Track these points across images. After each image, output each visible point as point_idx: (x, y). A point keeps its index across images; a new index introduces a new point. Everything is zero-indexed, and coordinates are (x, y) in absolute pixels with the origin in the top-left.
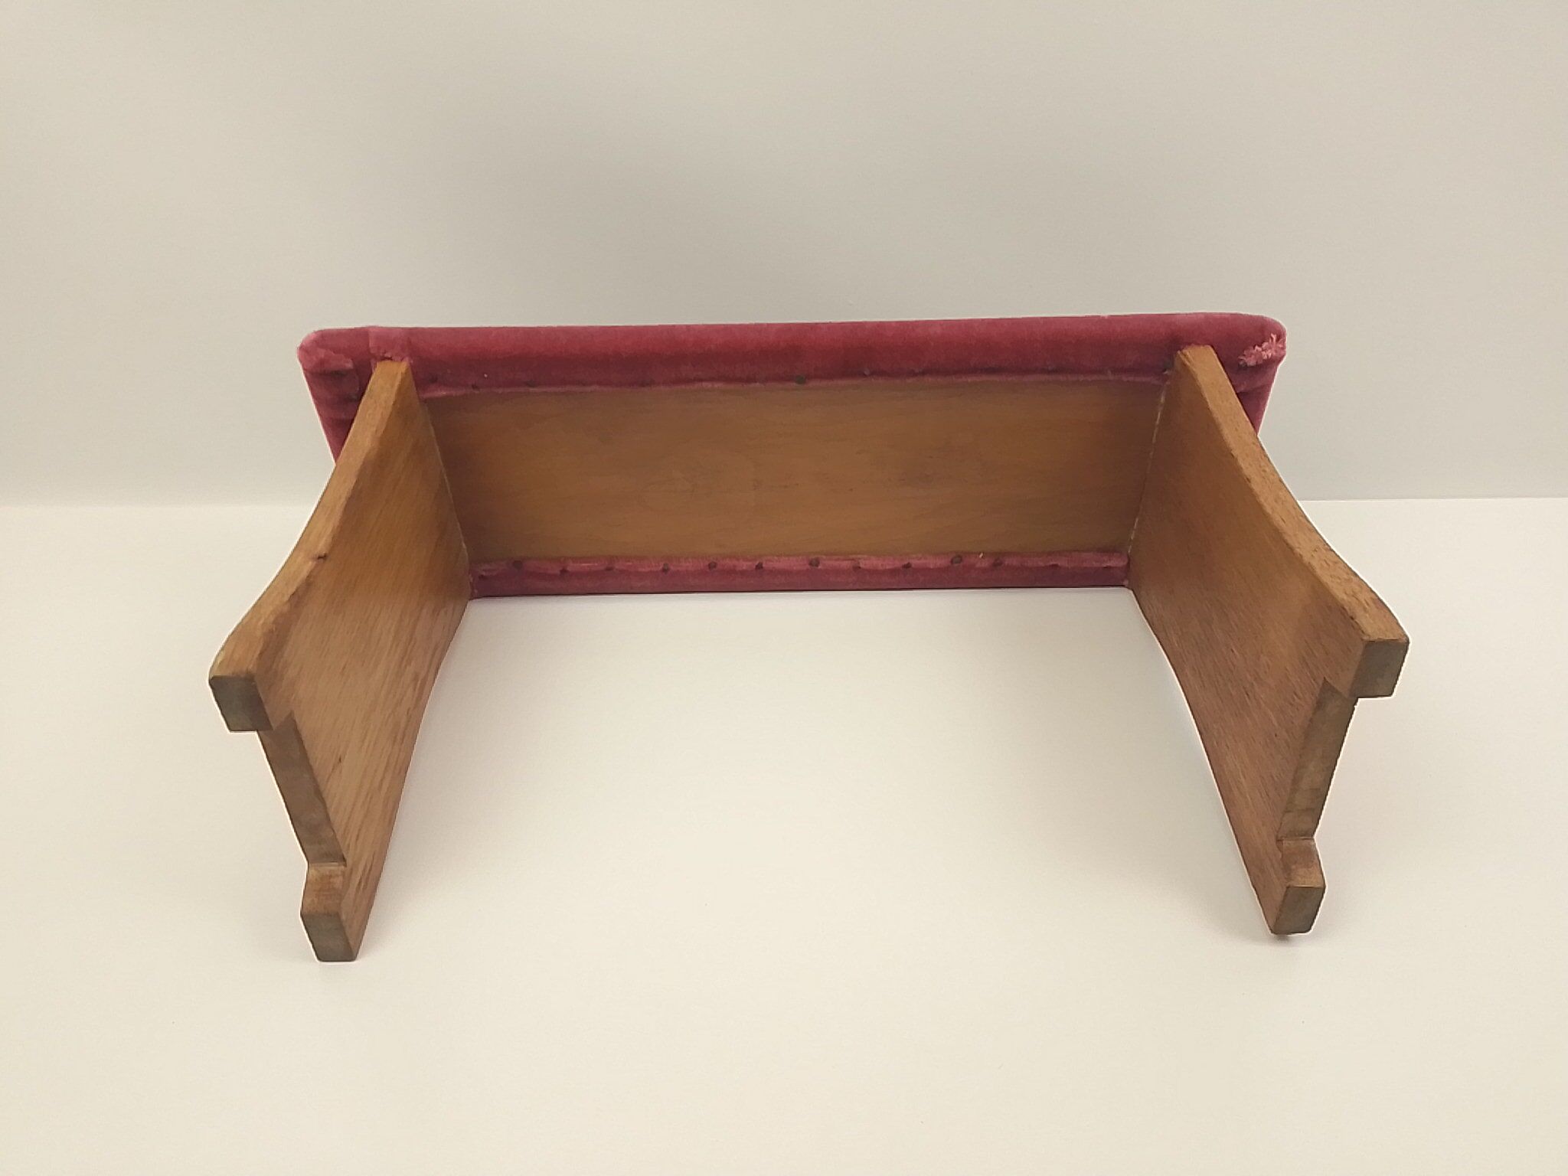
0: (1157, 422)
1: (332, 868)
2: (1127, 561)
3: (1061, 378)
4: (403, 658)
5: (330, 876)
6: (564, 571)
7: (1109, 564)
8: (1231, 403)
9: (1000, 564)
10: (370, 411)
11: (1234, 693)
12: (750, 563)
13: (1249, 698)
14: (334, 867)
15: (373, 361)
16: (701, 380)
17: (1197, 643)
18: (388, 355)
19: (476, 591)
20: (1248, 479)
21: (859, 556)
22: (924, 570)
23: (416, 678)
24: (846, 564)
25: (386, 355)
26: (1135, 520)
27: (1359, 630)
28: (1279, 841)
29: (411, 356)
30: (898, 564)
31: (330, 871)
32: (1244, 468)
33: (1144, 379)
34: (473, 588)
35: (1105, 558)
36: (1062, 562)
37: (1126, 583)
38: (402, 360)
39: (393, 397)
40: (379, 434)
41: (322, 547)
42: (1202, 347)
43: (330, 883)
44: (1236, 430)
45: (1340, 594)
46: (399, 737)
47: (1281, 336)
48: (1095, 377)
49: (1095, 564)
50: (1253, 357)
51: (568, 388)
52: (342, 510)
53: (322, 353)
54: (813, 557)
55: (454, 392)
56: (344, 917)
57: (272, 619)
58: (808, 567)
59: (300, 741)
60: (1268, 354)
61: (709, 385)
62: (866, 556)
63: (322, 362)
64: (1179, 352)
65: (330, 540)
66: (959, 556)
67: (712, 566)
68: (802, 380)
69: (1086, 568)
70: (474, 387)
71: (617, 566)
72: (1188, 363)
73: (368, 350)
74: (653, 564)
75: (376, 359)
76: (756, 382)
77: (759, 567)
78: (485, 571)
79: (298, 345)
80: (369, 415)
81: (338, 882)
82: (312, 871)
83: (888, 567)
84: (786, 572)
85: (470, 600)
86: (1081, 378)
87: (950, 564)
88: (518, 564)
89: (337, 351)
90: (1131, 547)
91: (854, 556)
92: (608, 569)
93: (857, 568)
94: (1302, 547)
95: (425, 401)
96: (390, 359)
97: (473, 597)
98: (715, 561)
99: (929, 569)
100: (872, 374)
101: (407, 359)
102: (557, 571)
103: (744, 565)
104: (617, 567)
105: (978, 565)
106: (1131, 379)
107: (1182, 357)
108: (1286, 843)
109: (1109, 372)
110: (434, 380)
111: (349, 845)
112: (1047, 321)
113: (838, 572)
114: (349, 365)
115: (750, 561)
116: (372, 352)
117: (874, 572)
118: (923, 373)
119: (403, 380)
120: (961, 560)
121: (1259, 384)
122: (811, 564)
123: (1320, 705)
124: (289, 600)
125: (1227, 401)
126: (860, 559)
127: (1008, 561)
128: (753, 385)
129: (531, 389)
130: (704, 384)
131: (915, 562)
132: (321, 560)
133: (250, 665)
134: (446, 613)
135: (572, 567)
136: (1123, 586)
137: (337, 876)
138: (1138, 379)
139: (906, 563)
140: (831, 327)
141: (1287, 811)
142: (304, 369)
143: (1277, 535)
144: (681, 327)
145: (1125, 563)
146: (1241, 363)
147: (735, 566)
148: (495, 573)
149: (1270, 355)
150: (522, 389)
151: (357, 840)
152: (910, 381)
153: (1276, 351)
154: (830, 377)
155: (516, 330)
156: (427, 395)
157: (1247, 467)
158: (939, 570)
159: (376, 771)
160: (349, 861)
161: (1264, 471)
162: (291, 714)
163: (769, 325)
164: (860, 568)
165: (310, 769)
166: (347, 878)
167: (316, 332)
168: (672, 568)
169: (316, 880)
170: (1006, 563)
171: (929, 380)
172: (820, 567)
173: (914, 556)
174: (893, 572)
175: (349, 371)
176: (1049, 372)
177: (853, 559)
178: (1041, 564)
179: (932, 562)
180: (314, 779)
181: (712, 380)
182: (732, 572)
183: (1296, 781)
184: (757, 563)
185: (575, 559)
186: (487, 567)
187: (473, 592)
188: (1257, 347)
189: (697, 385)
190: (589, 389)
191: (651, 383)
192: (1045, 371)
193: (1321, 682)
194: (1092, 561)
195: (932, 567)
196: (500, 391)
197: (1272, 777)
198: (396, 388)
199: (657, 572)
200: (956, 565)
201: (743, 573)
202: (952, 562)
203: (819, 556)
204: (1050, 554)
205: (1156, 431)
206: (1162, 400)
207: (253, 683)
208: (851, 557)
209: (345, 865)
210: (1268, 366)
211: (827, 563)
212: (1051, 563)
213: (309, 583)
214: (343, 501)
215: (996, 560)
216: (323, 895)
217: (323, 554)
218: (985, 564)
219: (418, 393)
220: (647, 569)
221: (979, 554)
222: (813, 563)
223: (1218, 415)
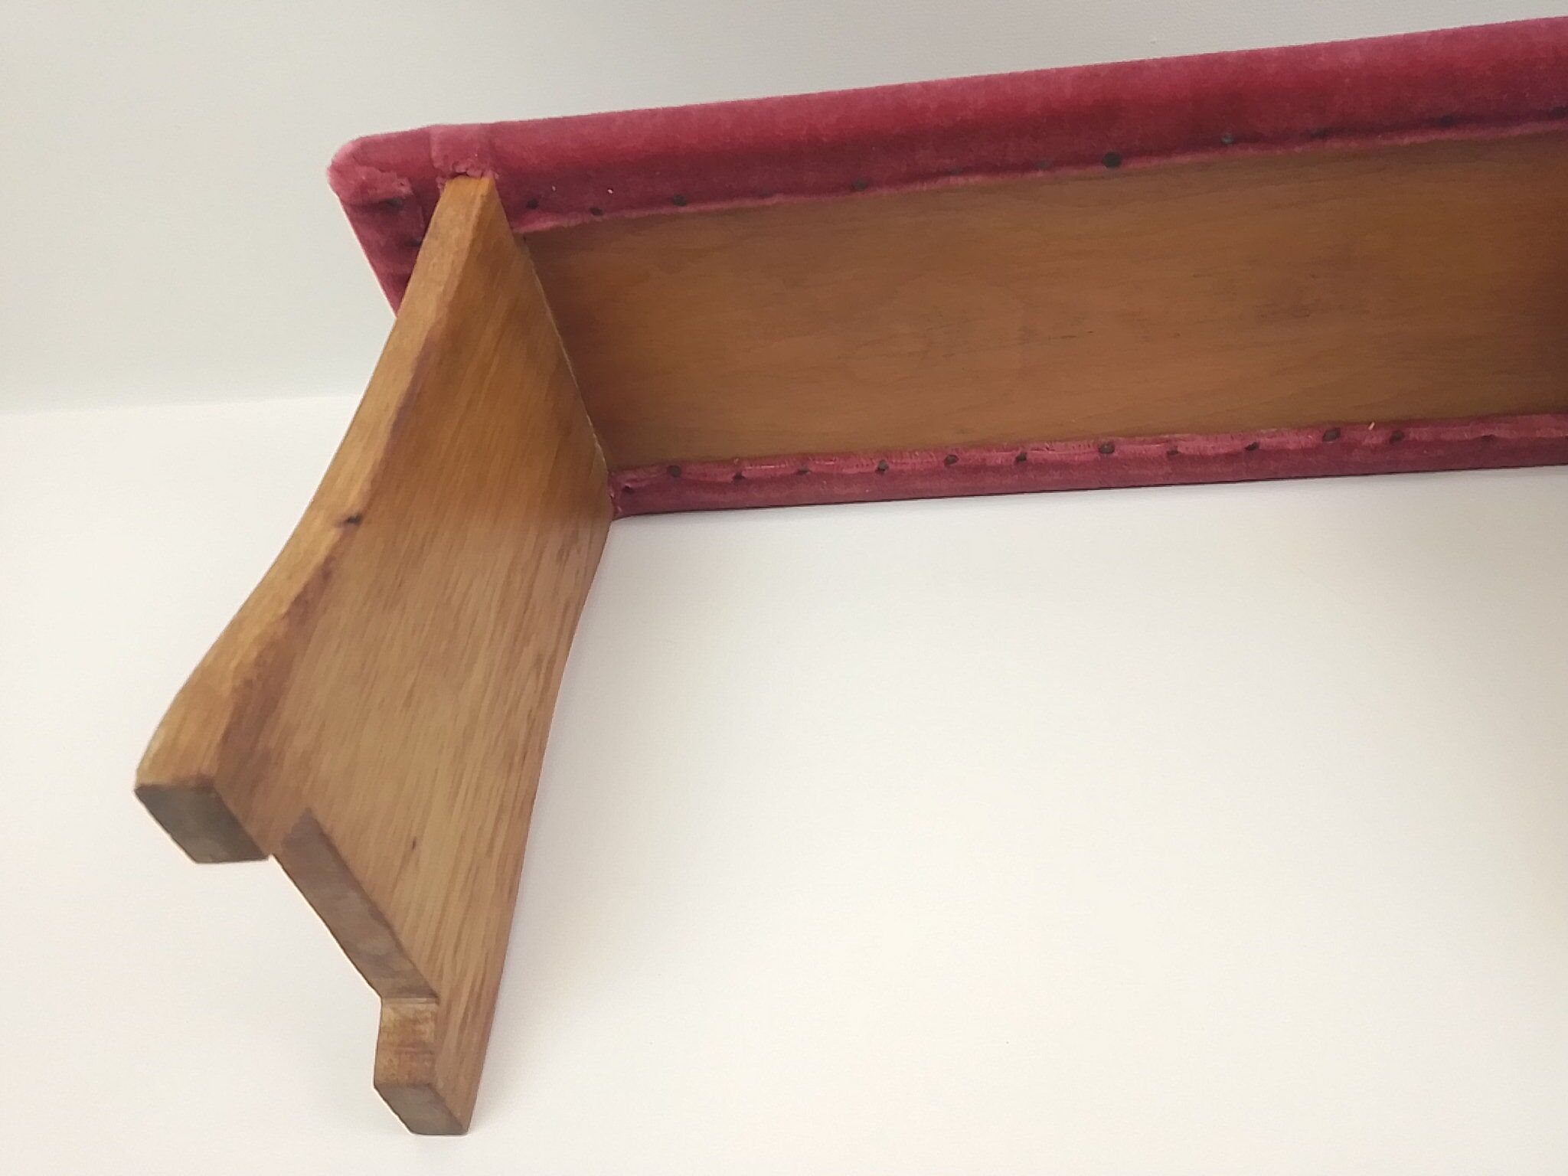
1: (420, 1007)
4: (516, 640)
5: (415, 1021)
6: (738, 477)
9: (1402, 438)
10: (435, 260)
12: (1007, 454)
14: (419, 1005)
15: (439, 180)
16: (948, 173)
18: (461, 169)
19: (619, 509)
21: (1177, 436)
22: (1279, 453)
23: (539, 660)
24: (1155, 449)
25: (457, 171)
29: (495, 169)
30: (1238, 445)
31: (416, 1011)
34: (615, 504)
36: (1500, 432)
38: (482, 175)
39: (469, 235)
40: (449, 298)
41: (353, 500)
43: (414, 1031)
46: (517, 759)
51: (736, 203)
52: (390, 427)
53: (362, 173)
54: (1105, 440)
55: (566, 222)
56: (440, 1085)
57: (254, 655)
58: (1097, 455)
59: (332, 848)
61: (961, 181)
62: (1187, 435)
63: (364, 188)
65: (367, 487)
66: (1336, 429)
67: (950, 461)
68: (1114, 161)
69: (1538, 438)
70: (595, 211)
73: (431, 161)
74: (865, 464)
75: (444, 177)
76: (1037, 170)
77: (1021, 459)
78: (628, 481)
79: (328, 163)
80: (434, 265)
81: (427, 1030)
82: (389, 1011)
83: (1222, 451)
84: (1062, 466)
85: (613, 520)
87: (1320, 442)
88: (674, 470)
89: (384, 167)
91: (1169, 437)
92: (800, 473)
93: (1172, 454)
95: (525, 238)
96: (465, 174)
97: (616, 516)
98: (954, 453)
99: (1287, 451)
100: (1236, 141)
101: (490, 173)
102: (729, 478)
103: (999, 458)
104: (813, 469)
105: (1367, 442)
110: (532, 205)
111: (441, 971)
113: (1142, 461)
114: (405, 190)
115: (1005, 451)
116: (436, 165)
117: (1202, 459)
118: (1324, 135)
119: (484, 208)
120: (1339, 435)
122: (1101, 450)
124: (288, 613)
126: (1176, 440)
127: (1413, 434)
128: (1029, 176)
129: (682, 210)
130: (952, 180)
131: (1265, 441)
132: (352, 526)
133: (205, 762)
134: (579, 551)
135: (749, 471)
137: (426, 1020)
139: (1251, 443)
140: (1164, 64)
142: (342, 201)
144: (912, 86)
147: (984, 460)
148: (643, 484)
150: (665, 210)
151: (455, 952)
154: (1165, 150)
155: (653, 113)
156: (523, 230)
158: (1305, 451)
159: (481, 829)
160: (444, 994)
162: (309, 811)
163: (1060, 71)
164: (1177, 452)
165: (357, 885)
166: (441, 1021)
167: (354, 142)
168: (891, 467)
169: (394, 1026)
170: (1411, 436)
171: (1334, 145)
172: (1115, 454)
173: (1264, 431)
174: (1231, 457)
175: (408, 197)
177: (1167, 441)
178: (1467, 436)
179: (1293, 441)
180: (366, 898)
181: (966, 171)
182: (980, 467)
184: (1018, 453)
185: (754, 461)
186: (631, 475)
187: (616, 511)
189: (940, 183)
190: (768, 202)
191: (867, 185)
195: (1291, 448)
196: (634, 214)
198: (473, 218)
199: (869, 473)
200: (1330, 443)
201: (997, 469)
202: (1324, 438)
203: (1114, 438)
204: (1481, 420)
207: (213, 795)
208: (1165, 437)
209: (438, 1003)
211: (1126, 449)
212: (1483, 434)
213: (326, 573)
214: (390, 415)
215: (1395, 433)
216: (406, 1053)
217: (353, 513)
218: (1377, 439)
219: (512, 228)
220: (855, 471)
221: (1368, 425)
222: (1105, 450)
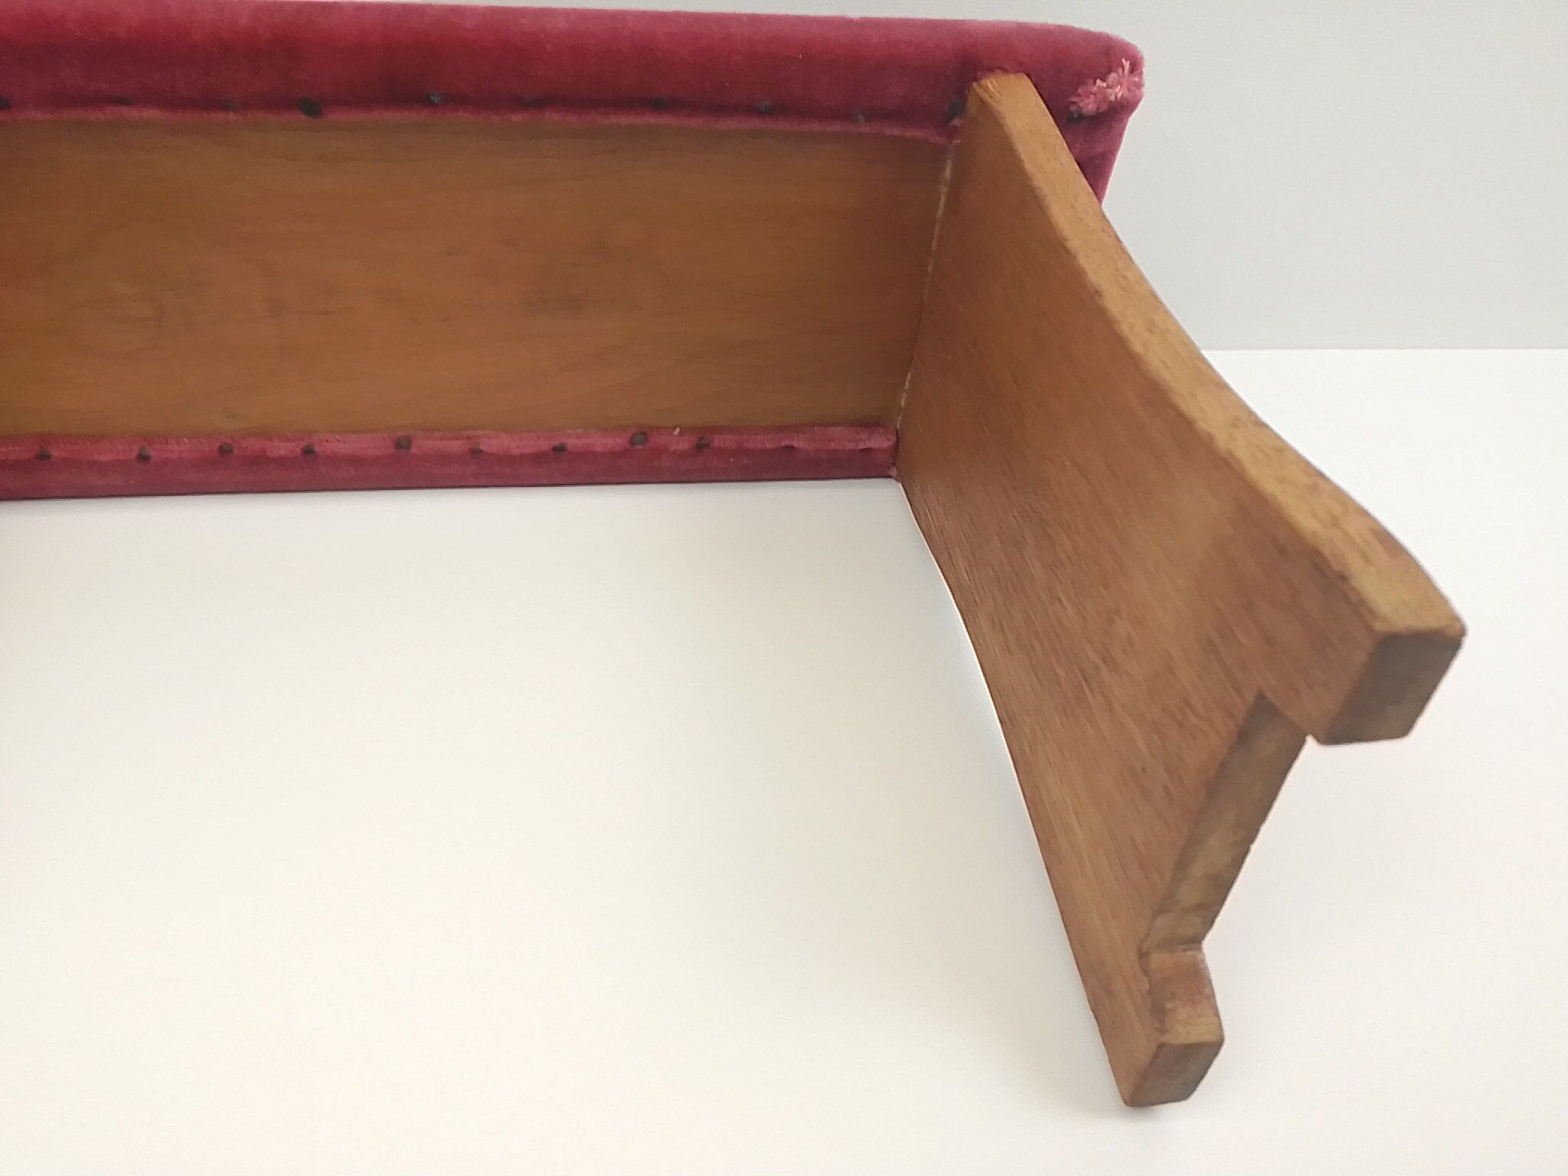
0: (940, 213)
2: (894, 439)
3: (782, 125)
7: (868, 445)
8: (1062, 164)
9: (707, 446)
11: (1062, 673)
12: (289, 445)
13: (1091, 690)
17: (998, 578)
20: (1097, 292)
21: (480, 432)
22: (587, 455)
24: (455, 446)
26: (905, 378)
27: (1359, 607)
28: (1143, 955)
30: (545, 445)
32: (1088, 271)
33: (919, 134)
35: (863, 436)
36: (799, 443)
37: (894, 472)
42: (1011, 75)
44: (1072, 207)
45: (1307, 520)
47: (1136, 66)
48: (837, 127)
49: (851, 446)
50: (1092, 97)
54: (400, 434)
58: (394, 450)
60: (1118, 92)
62: (491, 432)
64: (975, 85)
66: (644, 433)
67: (224, 451)
68: (313, 108)
69: (835, 450)
71: (55, 453)
72: (989, 100)
74: (120, 450)
76: (226, 111)
77: (308, 452)
83: (527, 450)
84: (356, 461)
86: (816, 127)
87: (628, 446)
90: (900, 418)
91: (469, 433)
92: (41, 457)
93: (475, 453)
94: (1210, 420)
98: (229, 441)
99: (595, 454)
100: (445, 102)
103: (280, 449)
105: (673, 447)
106: (897, 131)
107: (980, 91)
108: (1157, 960)
109: (861, 117)
112: (754, 20)
113: (445, 458)
115: (289, 440)
117: (505, 458)
118: (540, 104)
120: (646, 440)
121: (1100, 148)
122: (397, 445)
123: (1244, 737)
125: (1055, 159)
126: (480, 437)
127: (718, 441)
128: (220, 116)
130: (124, 111)
131: (572, 443)
136: (890, 477)
138: (910, 133)
139: (558, 443)
140: (361, 8)
141: (1161, 910)
143: (1157, 395)
145: (891, 443)
146: (1073, 108)
147: (265, 450)
149: (1120, 95)
152: (516, 118)
153: (1129, 90)
154: (365, 102)
157: (1095, 270)
158: (614, 455)
161: (1125, 278)
164: (481, 451)
170: (716, 444)
171: (551, 118)
172: (413, 451)
173: (571, 432)
174: (538, 458)
176: (761, 114)
177: (469, 438)
178: (769, 446)
179: (601, 443)
182: (260, 460)
183: (1182, 865)
184: (303, 444)
188: (1098, 82)
189: (109, 113)
191: (10, 104)
192: (752, 110)
193: (1250, 697)
194: (843, 440)
195: (599, 450)
197: (1133, 840)
200: (639, 447)
201: (281, 462)
202: (632, 442)
203: (410, 432)
204: (781, 429)
205: (937, 230)
206: (948, 173)
208: (465, 433)
210: (1117, 112)
211: (425, 444)
212: (783, 444)
215: (700, 439)
218: (684, 445)
220: (109, 457)
221: (675, 429)
222: (402, 444)
223: (1039, 181)
